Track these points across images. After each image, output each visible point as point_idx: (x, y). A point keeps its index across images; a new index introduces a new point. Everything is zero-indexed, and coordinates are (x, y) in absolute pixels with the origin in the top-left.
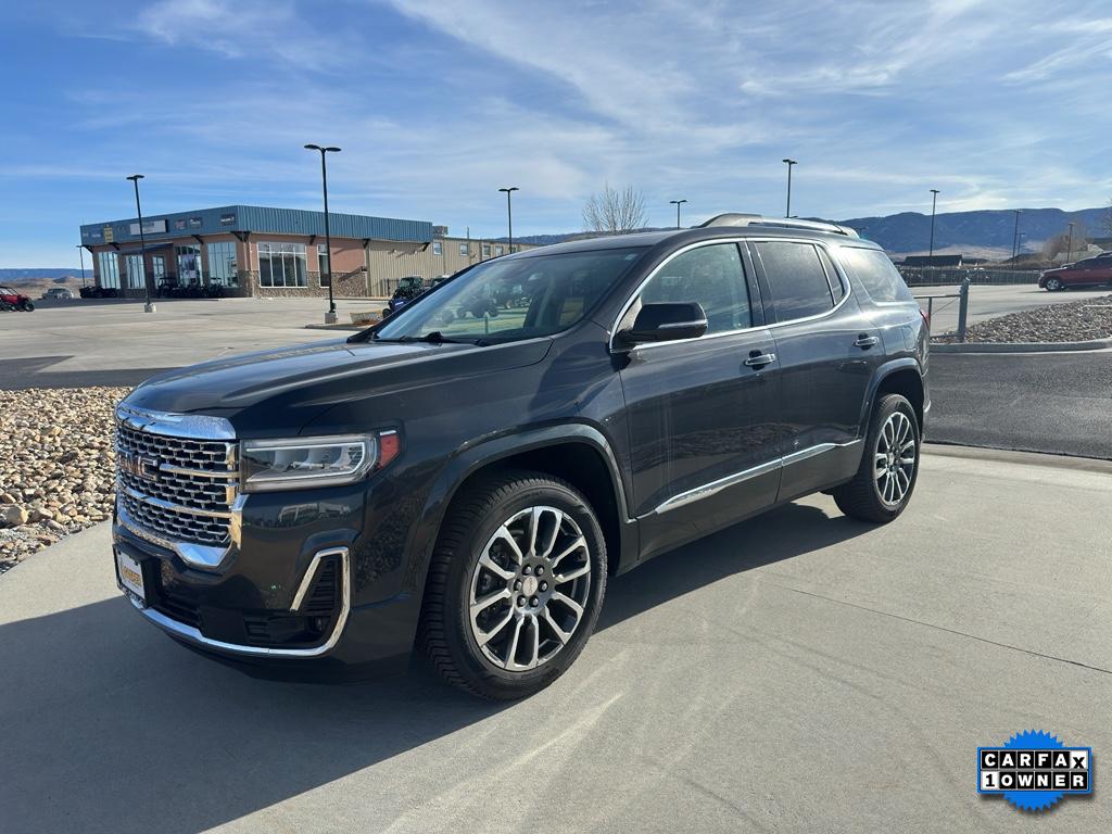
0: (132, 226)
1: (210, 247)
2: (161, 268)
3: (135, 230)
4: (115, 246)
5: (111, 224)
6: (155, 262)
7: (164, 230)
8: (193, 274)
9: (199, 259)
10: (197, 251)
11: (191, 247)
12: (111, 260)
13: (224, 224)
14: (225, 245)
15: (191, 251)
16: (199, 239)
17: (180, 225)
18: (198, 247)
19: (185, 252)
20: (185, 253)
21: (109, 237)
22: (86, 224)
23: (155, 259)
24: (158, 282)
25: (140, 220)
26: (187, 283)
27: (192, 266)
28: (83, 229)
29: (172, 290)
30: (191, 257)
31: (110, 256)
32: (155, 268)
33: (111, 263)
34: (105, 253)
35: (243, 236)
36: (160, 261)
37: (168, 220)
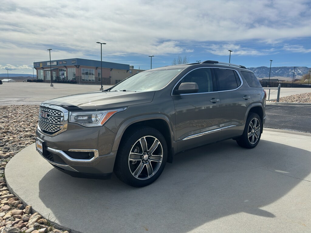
0: (47, 63)
1: (69, 69)
2: (55, 75)
3: (49, 64)
4: (43, 68)
5: (42, 62)
6: (53, 73)
7: (56, 64)
8: (63, 77)
9: (65, 73)
11: (63, 69)
13: (73, 63)
14: (73, 69)
16: (66, 67)
17: (61, 63)
18: (65, 69)
20: (61, 71)
21: (41, 66)
22: (35, 62)
24: (54, 79)
25: (50, 62)
26: (62, 79)
27: (63, 74)
28: (34, 63)
29: (58, 81)
30: (63, 72)
31: (41, 71)
32: (53, 75)
33: (41, 73)
34: (40, 70)
35: (78, 67)
36: (55, 73)
37: (57, 61)
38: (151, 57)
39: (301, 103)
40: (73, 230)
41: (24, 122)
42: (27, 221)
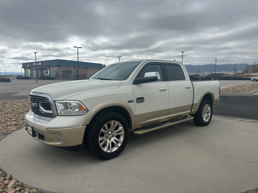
0: (34, 63)
1: (51, 68)
3: (34, 64)
4: (30, 68)
5: (29, 63)
8: (47, 75)
9: (48, 71)
13: (55, 63)
14: (55, 68)
16: (49, 67)
17: (45, 63)
18: (48, 68)
19: (45, 69)
21: (28, 66)
23: (38, 71)
24: (39, 76)
25: (36, 62)
27: (47, 73)
28: (23, 64)
29: (43, 78)
30: (47, 71)
31: (28, 70)
32: (39, 73)
33: (29, 72)
35: (59, 66)
36: (40, 71)
37: (42, 62)
39: (234, 93)
40: (39, 189)
41: (11, 113)
42: (8, 184)
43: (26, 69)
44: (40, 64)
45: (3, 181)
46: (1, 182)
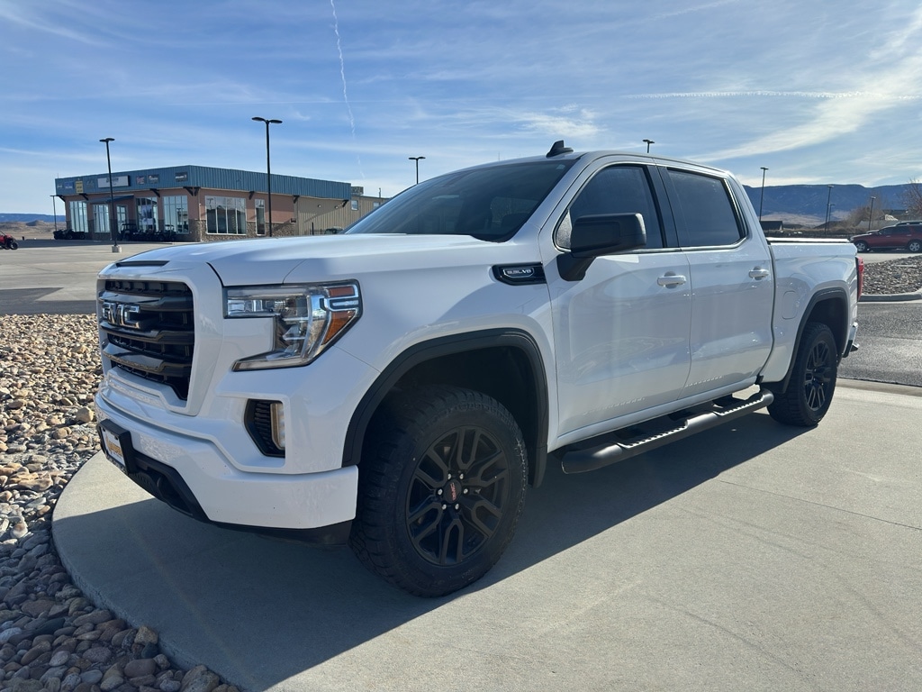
0: (99, 180)
1: (166, 199)
2: (123, 216)
3: (103, 183)
4: (84, 196)
5: (82, 178)
6: (118, 211)
7: (127, 184)
8: (150, 222)
10: (154, 203)
11: (149, 199)
12: (81, 208)
13: (178, 180)
14: (178, 198)
15: (149, 202)
16: (156, 192)
17: (141, 181)
18: (155, 199)
19: (144, 202)
21: (80, 189)
22: (60, 177)
23: (118, 208)
24: (121, 228)
25: (110, 176)
26: (145, 229)
27: (150, 215)
28: (58, 181)
29: (133, 234)
30: (149, 207)
31: (80, 204)
32: (119, 215)
33: (81, 211)
34: (76, 203)
35: (194, 191)
36: (123, 210)
37: (130, 176)
38: (417, 159)
43: (71, 203)
44: (123, 181)
45: (150, 678)
46: (147, 682)
